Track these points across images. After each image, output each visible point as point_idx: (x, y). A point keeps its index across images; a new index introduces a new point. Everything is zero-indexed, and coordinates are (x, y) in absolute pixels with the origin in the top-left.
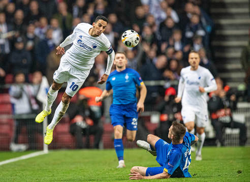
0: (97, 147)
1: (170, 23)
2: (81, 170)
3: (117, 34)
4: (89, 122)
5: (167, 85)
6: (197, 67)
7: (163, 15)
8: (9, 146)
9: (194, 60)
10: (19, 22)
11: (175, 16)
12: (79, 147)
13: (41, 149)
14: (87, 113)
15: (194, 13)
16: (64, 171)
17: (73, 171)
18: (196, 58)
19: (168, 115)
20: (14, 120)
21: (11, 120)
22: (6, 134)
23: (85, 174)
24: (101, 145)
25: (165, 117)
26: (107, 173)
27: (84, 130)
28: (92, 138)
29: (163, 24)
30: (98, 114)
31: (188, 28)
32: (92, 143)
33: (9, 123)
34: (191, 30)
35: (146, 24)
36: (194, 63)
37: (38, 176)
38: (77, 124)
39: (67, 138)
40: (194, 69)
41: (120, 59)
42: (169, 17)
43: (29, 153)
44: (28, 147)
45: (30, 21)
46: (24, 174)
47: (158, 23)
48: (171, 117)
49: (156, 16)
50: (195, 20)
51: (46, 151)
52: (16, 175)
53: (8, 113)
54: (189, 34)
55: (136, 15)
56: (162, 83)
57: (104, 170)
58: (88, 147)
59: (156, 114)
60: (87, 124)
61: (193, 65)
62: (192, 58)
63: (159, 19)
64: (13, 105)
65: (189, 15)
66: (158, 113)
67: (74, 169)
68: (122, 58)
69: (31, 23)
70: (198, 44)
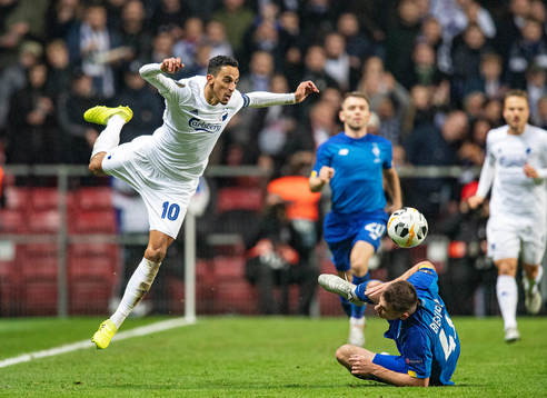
0: (305, 311)
1: (474, 38)
2: (268, 362)
3: (356, 61)
4: (290, 255)
5: (467, 176)
6: (523, 128)
7: (461, 20)
8: (107, 304)
9: (516, 112)
10: (133, 28)
11: (486, 23)
12: (264, 309)
13: (180, 312)
14: (285, 235)
15: (530, 17)
16: (230, 365)
17: (251, 365)
18: (521, 109)
19: (468, 244)
20: (121, 246)
21: (113, 247)
22: (101, 279)
23: (277, 370)
24: (315, 308)
25: (460, 249)
26: (326, 372)
27: (277, 274)
28: (294, 291)
29: (459, 40)
30: (310, 239)
31: (515, 51)
32: (295, 302)
33: (109, 254)
34: (523, 54)
35: (420, 38)
36: (517, 119)
37: (171, 374)
38: (261, 259)
39: (239, 289)
40: (516, 131)
41: (357, 110)
42: (473, 24)
43: (152, 322)
44: (149, 309)
45: (163, 26)
46: (140, 369)
47: (448, 37)
48: (474, 249)
49: (444, 20)
50: (532, 32)
51: (190, 318)
52: (122, 371)
53: (107, 231)
54: (518, 64)
55: (399, 18)
56: (455, 171)
57: (320, 364)
58: (285, 310)
59: (440, 240)
60: (283, 259)
61: (514, 124)
62: (512, 109)
63: (452, 26)
64: (118, 212)
65: (520, 22)
66: (444, 238)
67: (252, 361)
68: (362, 108)
69: (164, 30)
70: (538, 86)
